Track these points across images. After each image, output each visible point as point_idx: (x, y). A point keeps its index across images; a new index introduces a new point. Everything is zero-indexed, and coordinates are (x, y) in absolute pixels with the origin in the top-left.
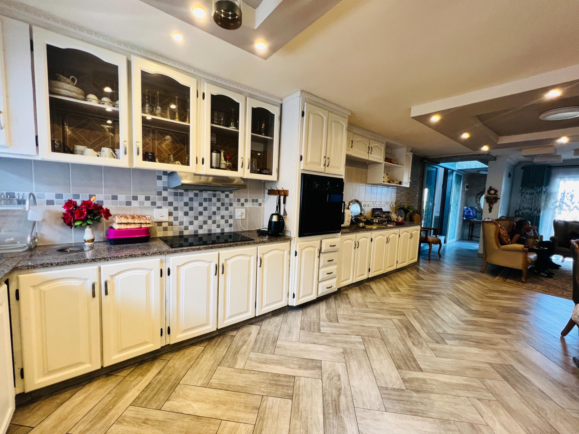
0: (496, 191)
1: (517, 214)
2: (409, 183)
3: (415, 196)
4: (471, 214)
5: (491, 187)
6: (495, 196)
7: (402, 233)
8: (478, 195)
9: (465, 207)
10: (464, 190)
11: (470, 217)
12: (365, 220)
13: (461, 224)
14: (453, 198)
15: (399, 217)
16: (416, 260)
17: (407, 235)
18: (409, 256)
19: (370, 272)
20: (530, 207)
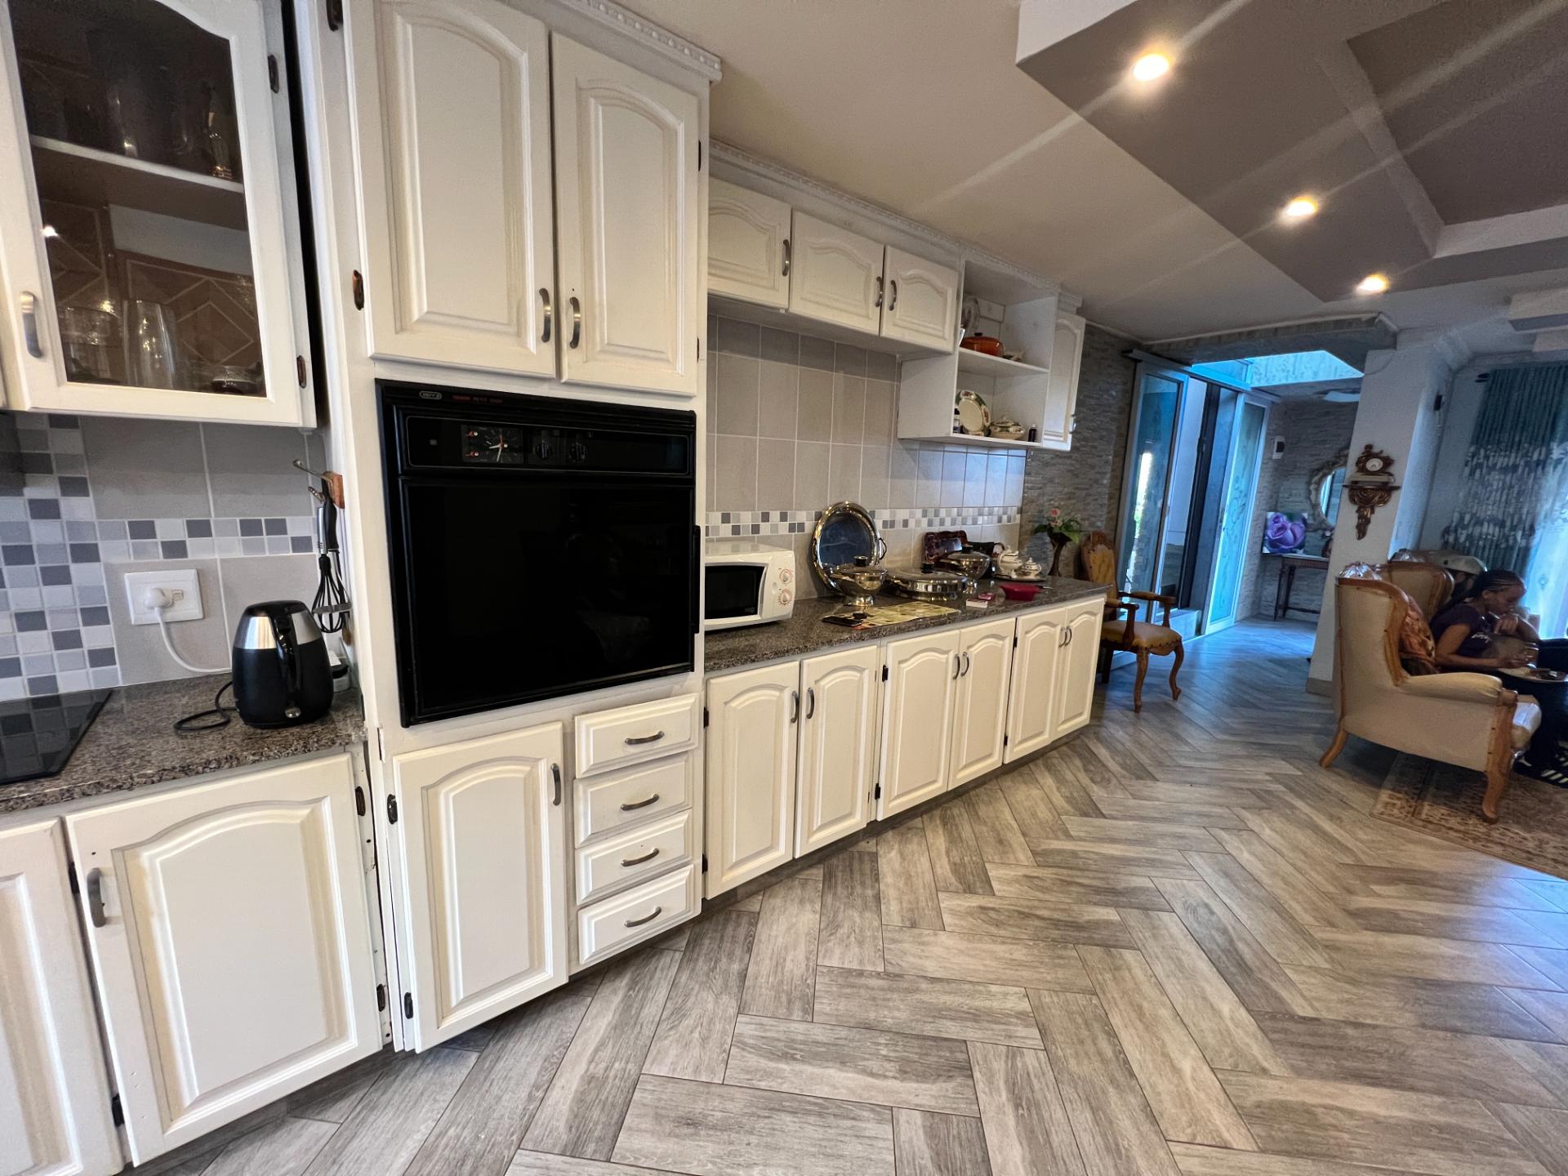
0: (1388, 462)
1: (1451, 539)
2: (1070, 436)
3: (1096, 481)
4: (1289, 534)
5: (1369, 447)
6: (1383, 478)
7: (1027, 632)
8: (1314, 472)
9: (1271, 515)
10: (1271, 458)
11: (1284, 547)
12: (876, 584)
13: (1255, 567)
14: (1233, 485)
15: (1031, 561)
16: (1084, 718)
17: (1052, 636)
18: (1057, 710)
19: (881, 800)
20: (1500, 517)
